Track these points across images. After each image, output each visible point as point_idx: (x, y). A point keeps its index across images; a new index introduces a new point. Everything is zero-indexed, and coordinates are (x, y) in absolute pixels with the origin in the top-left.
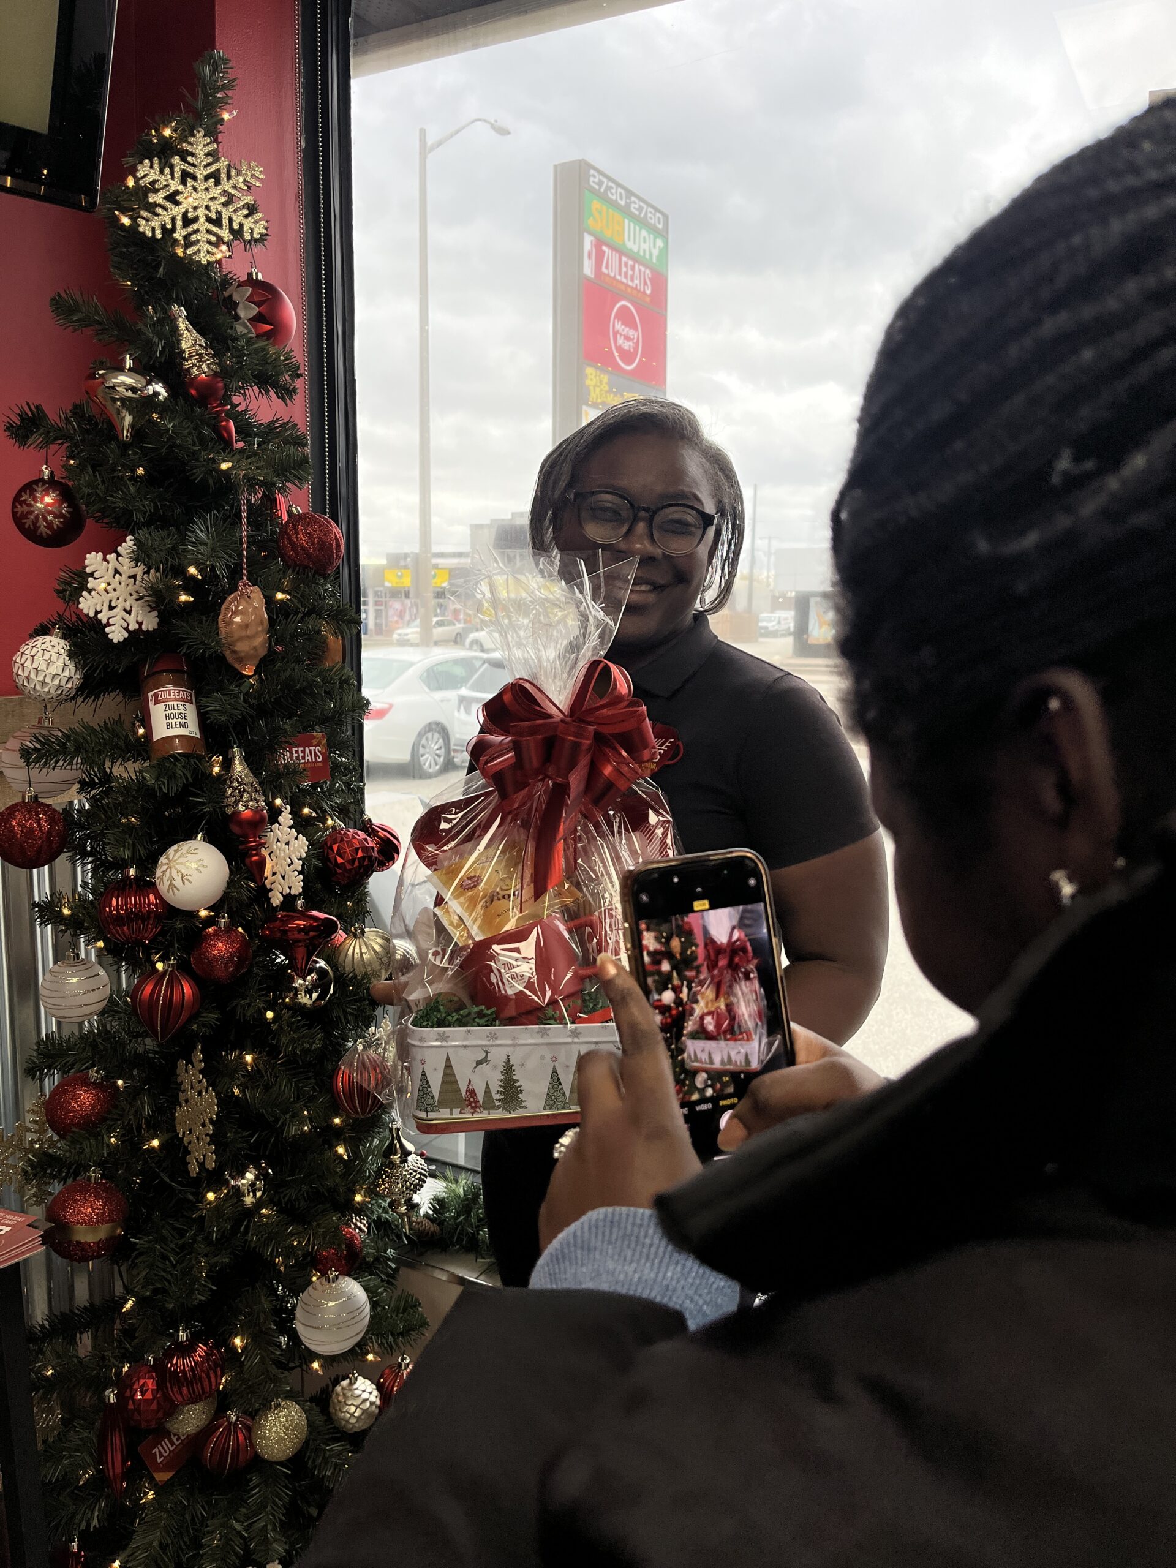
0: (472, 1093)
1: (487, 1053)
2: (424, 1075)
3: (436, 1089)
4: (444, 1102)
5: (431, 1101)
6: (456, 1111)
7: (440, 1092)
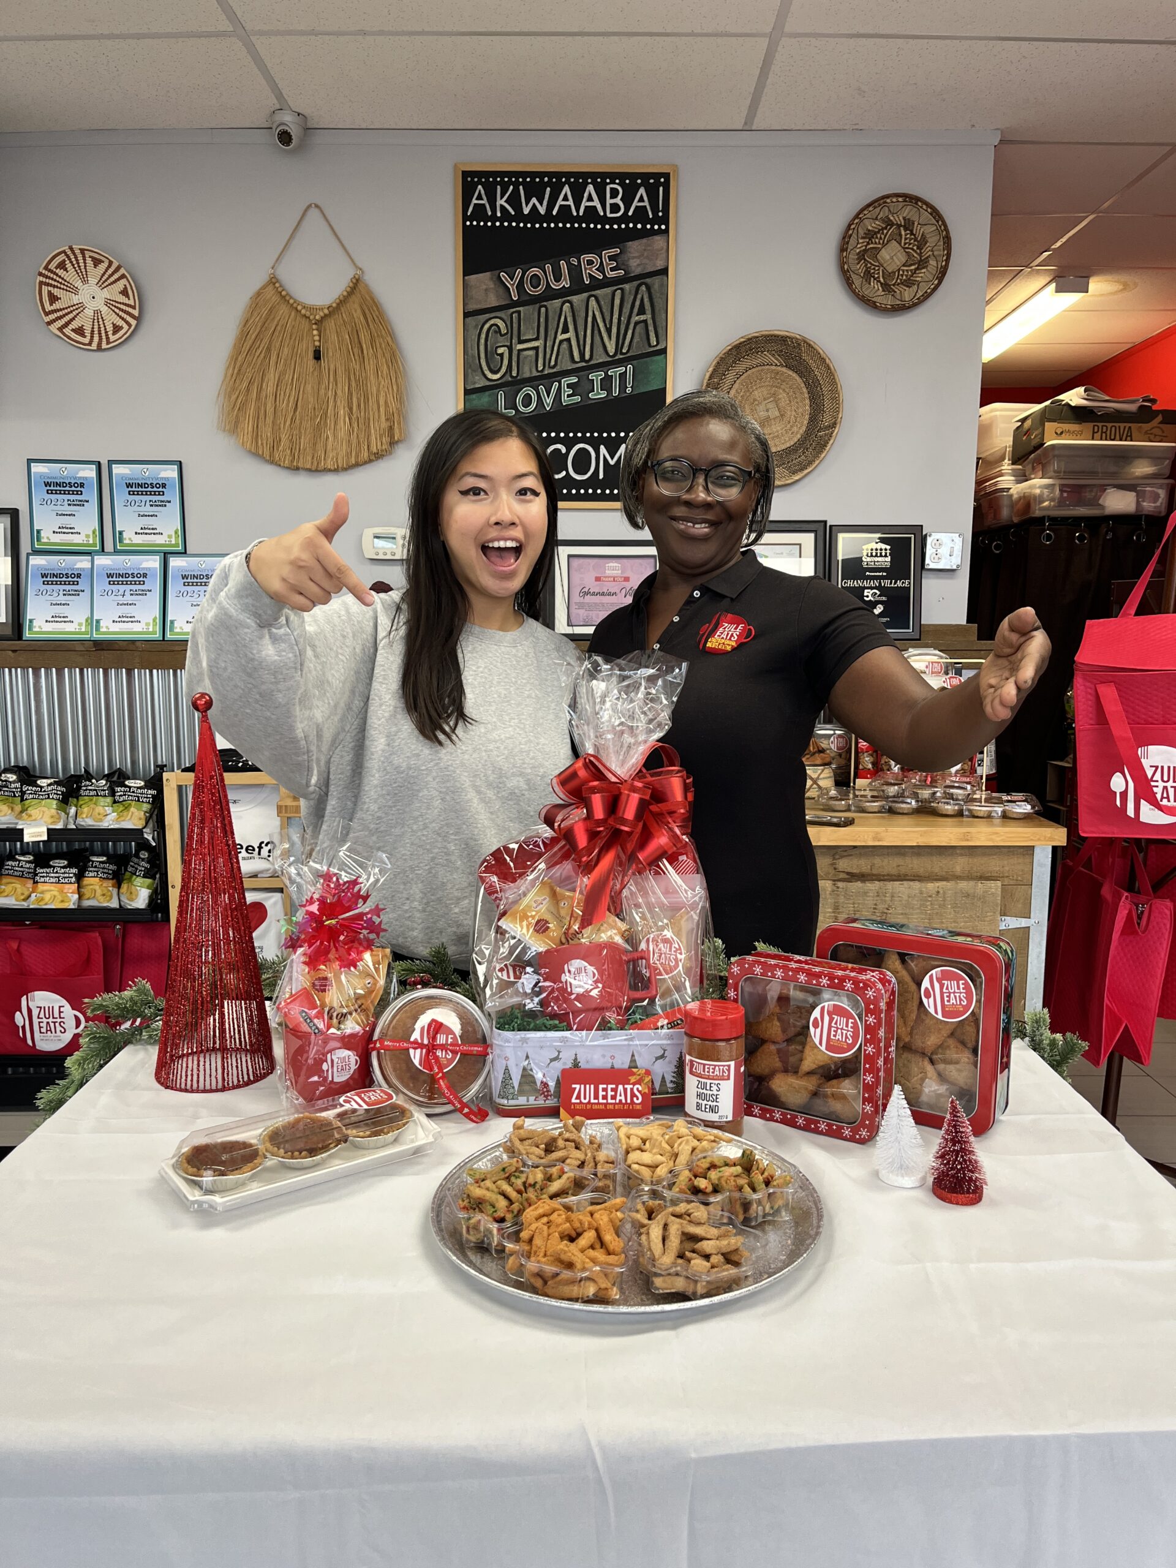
0: (545, 1085)
1: (559, 1052)
2: (507, 1069)
3: (516, 1081)
4: (521, 1092)
5: (511, 1091)
6: (532, 1099)
7: (520, 1083)
